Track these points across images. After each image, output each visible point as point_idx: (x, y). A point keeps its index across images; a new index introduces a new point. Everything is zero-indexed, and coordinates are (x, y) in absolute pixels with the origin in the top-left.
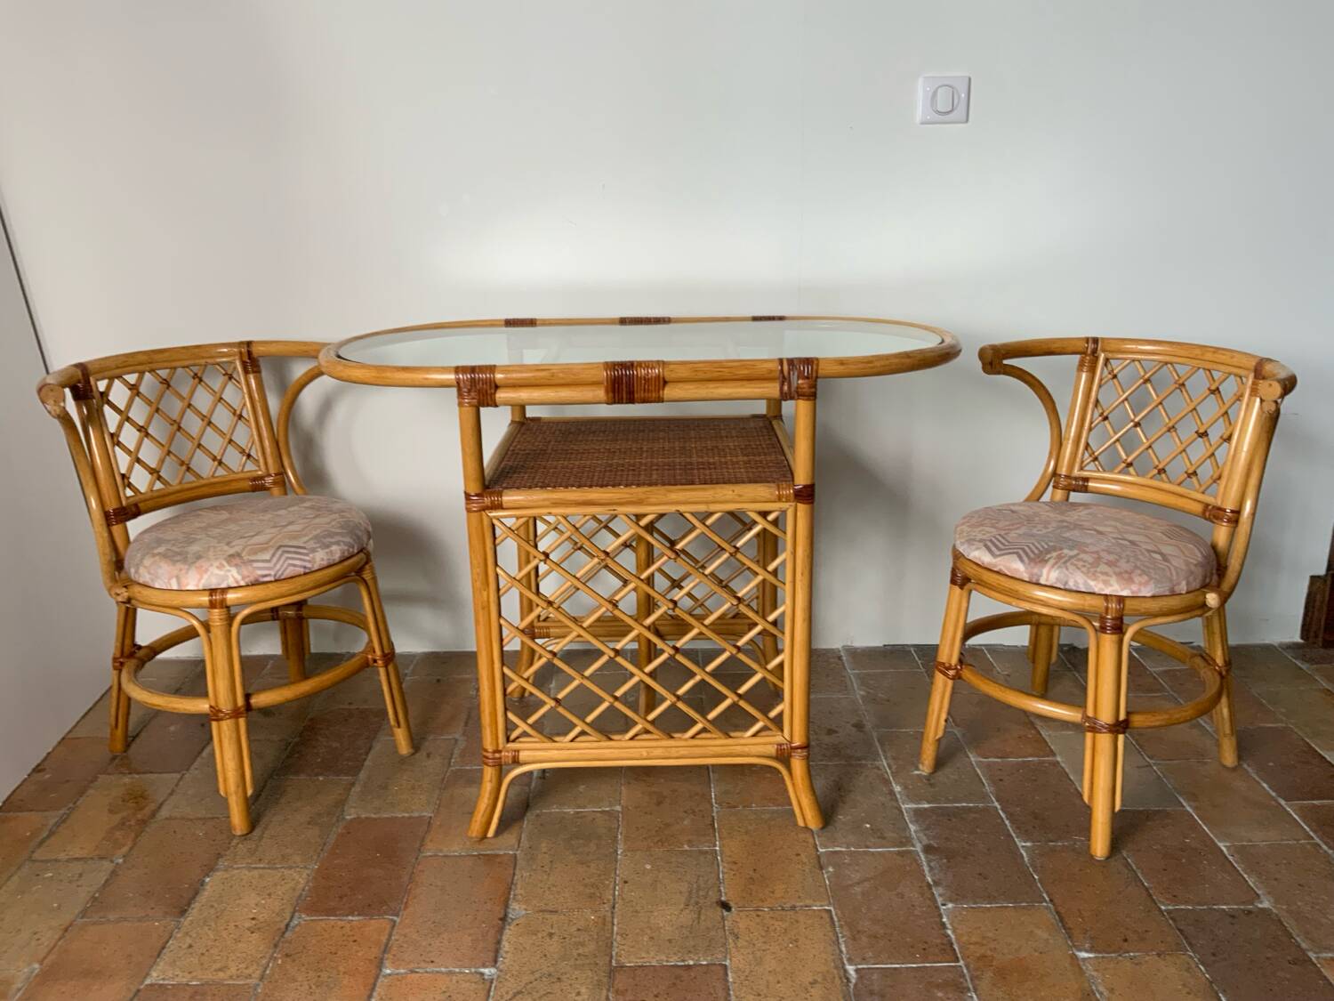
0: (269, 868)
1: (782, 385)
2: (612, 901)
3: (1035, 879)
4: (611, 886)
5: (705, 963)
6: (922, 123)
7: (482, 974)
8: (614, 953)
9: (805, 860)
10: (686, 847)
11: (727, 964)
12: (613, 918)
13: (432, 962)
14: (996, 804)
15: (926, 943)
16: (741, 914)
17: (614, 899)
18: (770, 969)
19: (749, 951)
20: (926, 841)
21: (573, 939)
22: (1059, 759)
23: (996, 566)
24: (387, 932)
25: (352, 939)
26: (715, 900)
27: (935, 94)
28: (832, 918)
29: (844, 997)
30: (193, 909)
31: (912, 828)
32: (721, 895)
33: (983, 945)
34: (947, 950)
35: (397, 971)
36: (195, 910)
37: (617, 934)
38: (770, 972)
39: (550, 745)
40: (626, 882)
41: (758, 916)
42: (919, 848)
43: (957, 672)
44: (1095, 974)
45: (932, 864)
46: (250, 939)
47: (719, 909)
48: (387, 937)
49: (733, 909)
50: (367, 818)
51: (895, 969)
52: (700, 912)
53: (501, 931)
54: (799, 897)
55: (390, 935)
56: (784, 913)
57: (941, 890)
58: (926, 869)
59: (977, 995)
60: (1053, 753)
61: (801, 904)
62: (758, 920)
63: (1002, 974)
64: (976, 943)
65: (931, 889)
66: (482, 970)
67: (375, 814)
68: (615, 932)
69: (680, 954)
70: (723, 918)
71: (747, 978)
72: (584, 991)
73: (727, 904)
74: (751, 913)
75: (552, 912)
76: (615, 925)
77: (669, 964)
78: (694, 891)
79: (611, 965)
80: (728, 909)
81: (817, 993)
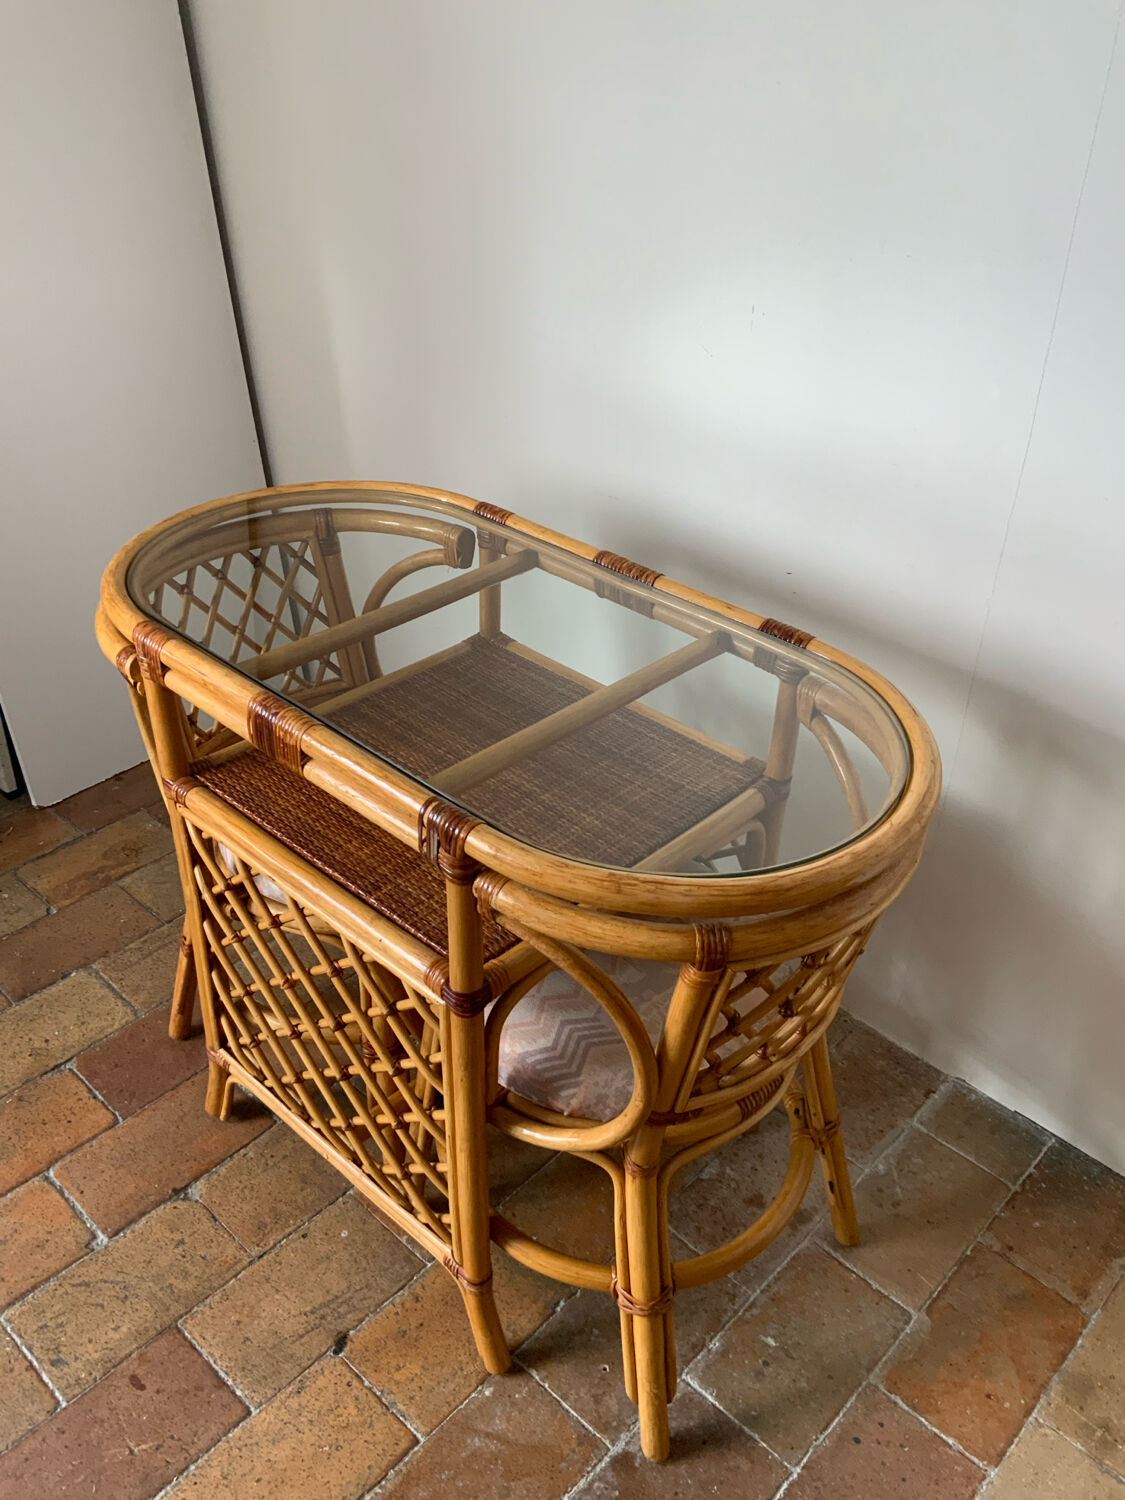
4: (288, 1231)
7: (94, 1237)
8: (195, 1309)
10: (405, 1239)
11: (252, 1413)
12: (244, 1269)
16: (338, 1368)
21: (187, 1265)
22: (994, 1474)
25: (71, 1117)
28: (406, 1453)
30: (30, 999)
32: (353, 1328)
35: (53, 1179)
36: (29, 1002)
37: (224, 1290)
40: (305, 1236)
42: (615, 1449)
45: (597, 1484)
47: (331, 1342)
49: (341, 1355)
52: (313, 1329)
53: (157, 1204)
54: (412, 1398)
55: (94, 1137)
58: (582, 1483)
66: (99, 1233)
68: (224, 1286)
70: (319, 1357)
71: (244, 1449)
72: (124, 1329)
73: (346, 1343)
74: (349, 1374)
75: (213, 1217)
76: (234, 1280)
77: (214, 1366)
78: (340, 1300)
79: (176, 1321)
80: (338, 1350)
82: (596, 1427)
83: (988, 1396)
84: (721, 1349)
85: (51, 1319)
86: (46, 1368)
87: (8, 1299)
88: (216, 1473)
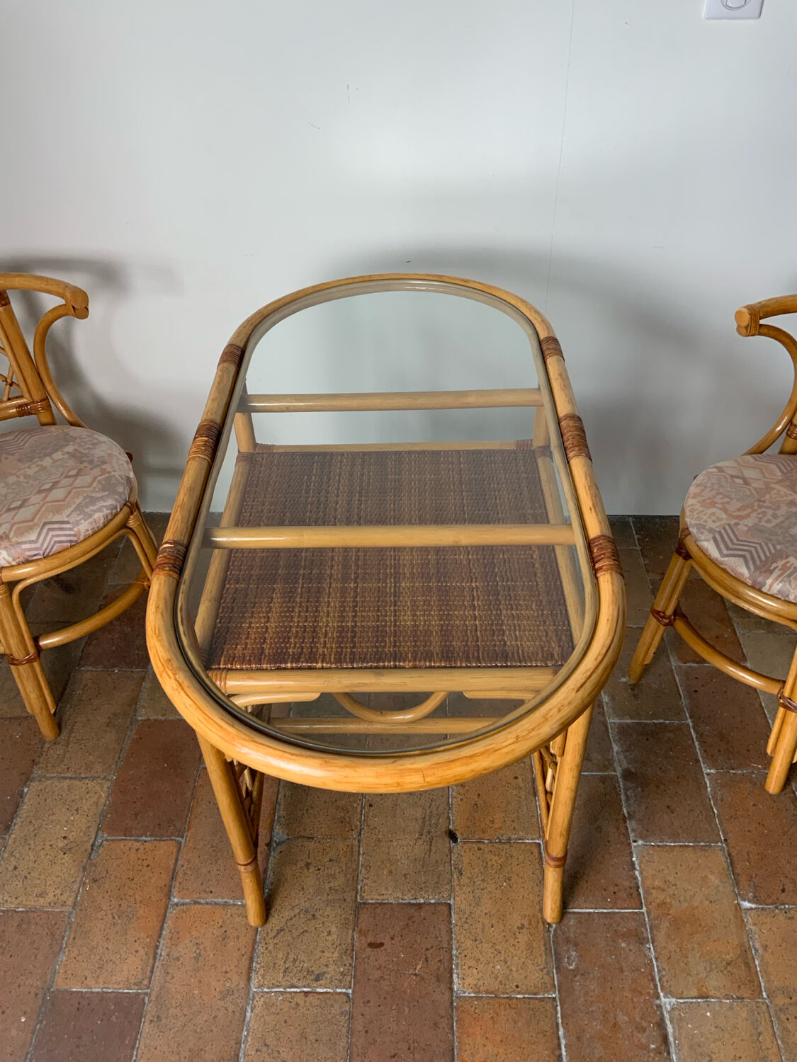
0: (75, 779)
2: (359, 827)
3: (714, 812)
4: (359, 810)
5: (433, 901)
8: (359, 887)
9: (522, 785)
11: (452, 903)
12: (359, 847)
13: (211, 892)
14: (689, 720)
15: (617, 885)
16: (465, 846)
17: (361, 826)
18: (486, 912)
19: (469, 889)
20: (625, 765)
21: (326, 872)
23: (721, 564)
24: (174, 856)
25: (145, 863)
26: (443, 831)
28: (540, 853)
29: (545, 945)
30: (15, 824)
31: (616, 748)
32: (450, 825)
33: (664, 890)
34: (634, 894)
35: (182, 901)
36: (16, 826)
37: (362, 865)
38: (486, 914)
40: (371, 806)
41: (479, 849)
42: (619, 773)
43: (670, 621)
44: (753, 928)
45: (629, 792)
46: (63, 861)
47: (447, 839)
48: (173, 861)
49: (459, 841)
50: (155, 720)
51: (589, 913)
52: (431, 842)
53: (267, 858)
54: (515, 828)
55: (177, 860)
56: (501, 846)
57: (634, 824)
58: (623, 797)
59: (653, 946)
61: (516, 836)
62: (479, 854)
63: (676, 923)
64: (659, 888)
65: (626, 822)
67: (162, 716)
68: (361, 864)
69: (413, 891)
70: (450, 851)
71: (468, 921)
72: (333, 929)
73: (455, 834)
74: (474, 845)
75: (309, 838)
76: (361, 857)
77: (403, 902)
78: (427, 818)
79: (356, 901)
80: (455, 840)
81: (523, 938)
82: (600, 771)
83: (717, 637)
84: (610, 698)
85: (285, 962)
86: (315, 985)
87: (244, 977)
88: (469, 942)
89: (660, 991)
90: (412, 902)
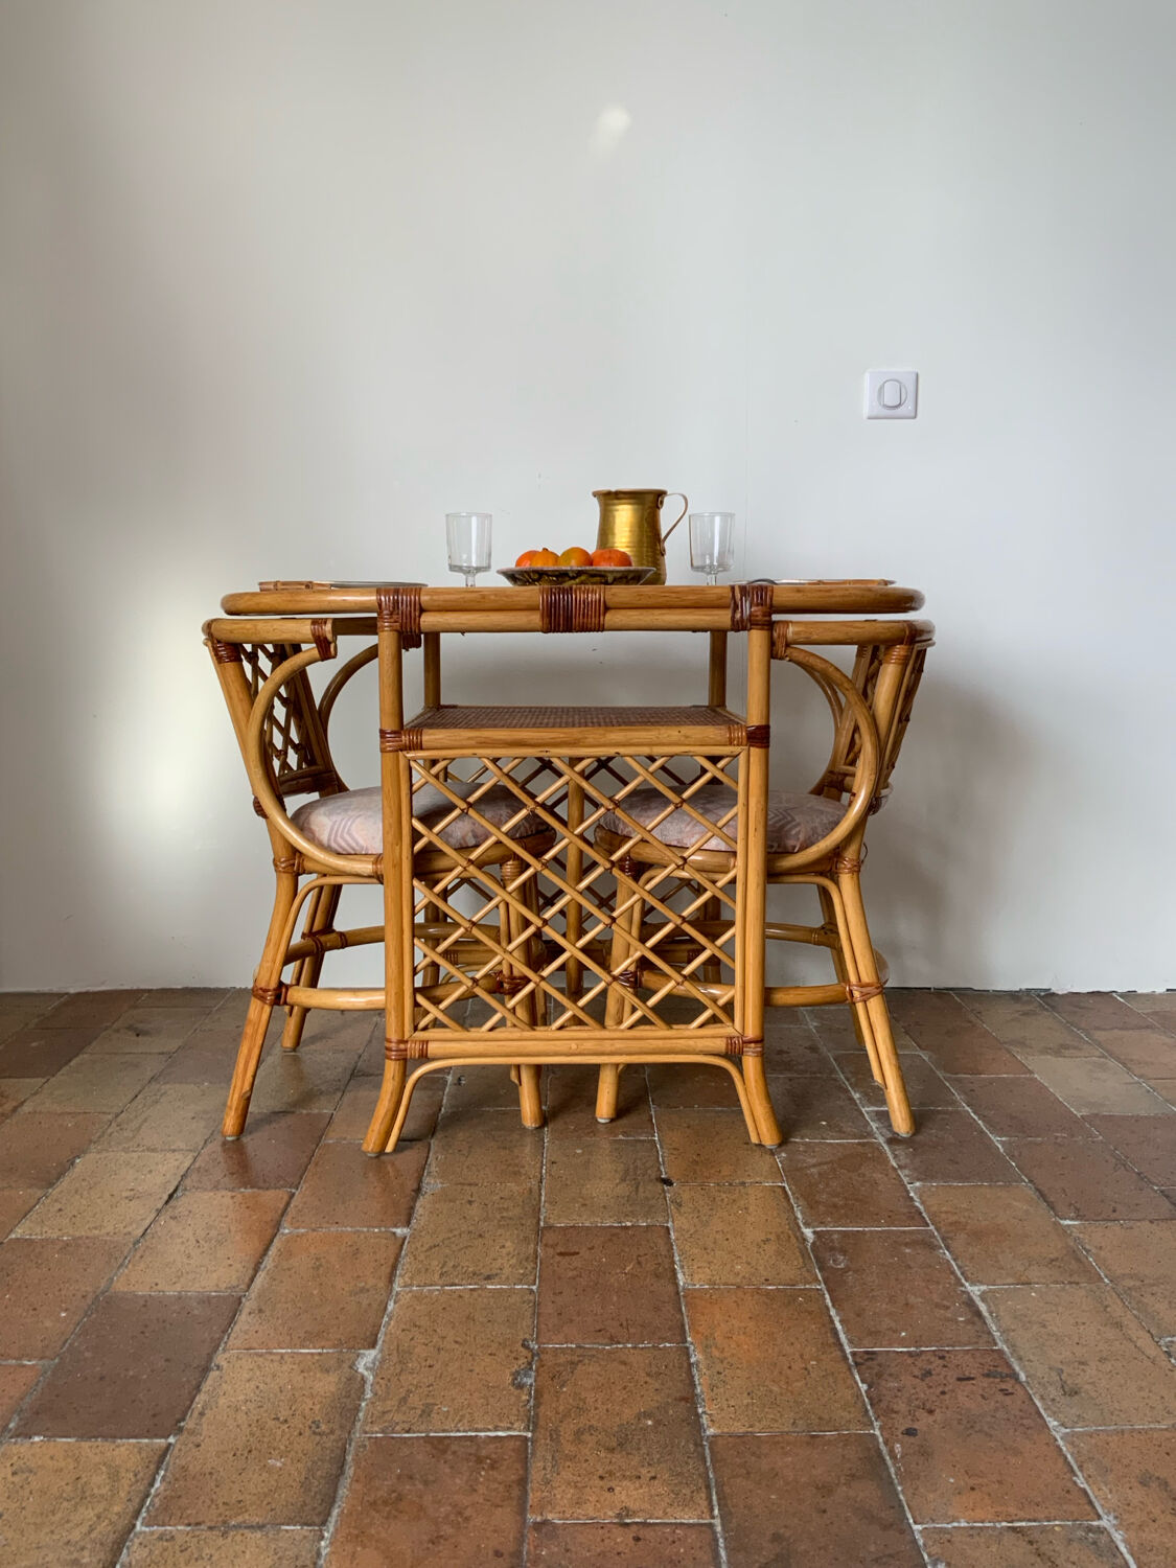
0: (148, 1151)
1: (734, 612)
2: (539, 1177)
3: (1012, 1165)
4: (537, 1166)
5: (644, 1224)
6: (869, 418)
7: (394, 1233)
10: (621, 1137)
11: (669, 1226)
12: (540, 1190)
13: (337, 1223)
15: (891, 1211)
16: (684, 1188)
17: (541, 1176)
18: (717, 1230)
19: (693, 1215)
20: (890, 1136)
21: (496, 1206)
22: (1036, 1076)
24: (284, 1200)
25: (244, 1206)
26: (653, 1176)
27: (882, 388)
28: (786, 1192)
29: (801, 1253)
30: (62, 1182)
31: (874, 1125)
33: (955, 1214)
34: (915, 1216)
35: (297, 1231)
36: (65, 1183)
39: (465, 1035)
40: (554, 1163)
41: (704, 1189)
42: (881, 1140)
44: (1080, 1236)
45: (896, 1153)
46: (130, 1204)
47: (659, 1184)
48: (285, 1204)
49: (675, 1184)
51: (857, 1231)
52: (638, 1185)
53: (415, 1199)
54: (749, 1175)
55: (289, 1203)
56: (732, 1187)
57: (907, 1172)
58: (890, 1156)
59: (948, 1251)
60: (1031, 1072)
61: (751, 1181)
62: (702, 1192)
63: (977, 1235)
64: (946, 1212)
65: (896, 1172)
66: (394, 1230)
68: (542, 1201)
69: (616, 1217)
70: (664, 1191)
71: (692, 1236)
72: (509, 1244)
73: (669, 1180)
74: (695, 1187)
76: (543, 1196)
77: (603, 1225)
78: (630, 1170)
79: (539, 1225)
80: (670, 1184)
81: (771, 1248)
86: (485, 1284)
87: (384, 1280)
88: (696, 1251)
89: (963, 1281)
90: (616, 1225)
